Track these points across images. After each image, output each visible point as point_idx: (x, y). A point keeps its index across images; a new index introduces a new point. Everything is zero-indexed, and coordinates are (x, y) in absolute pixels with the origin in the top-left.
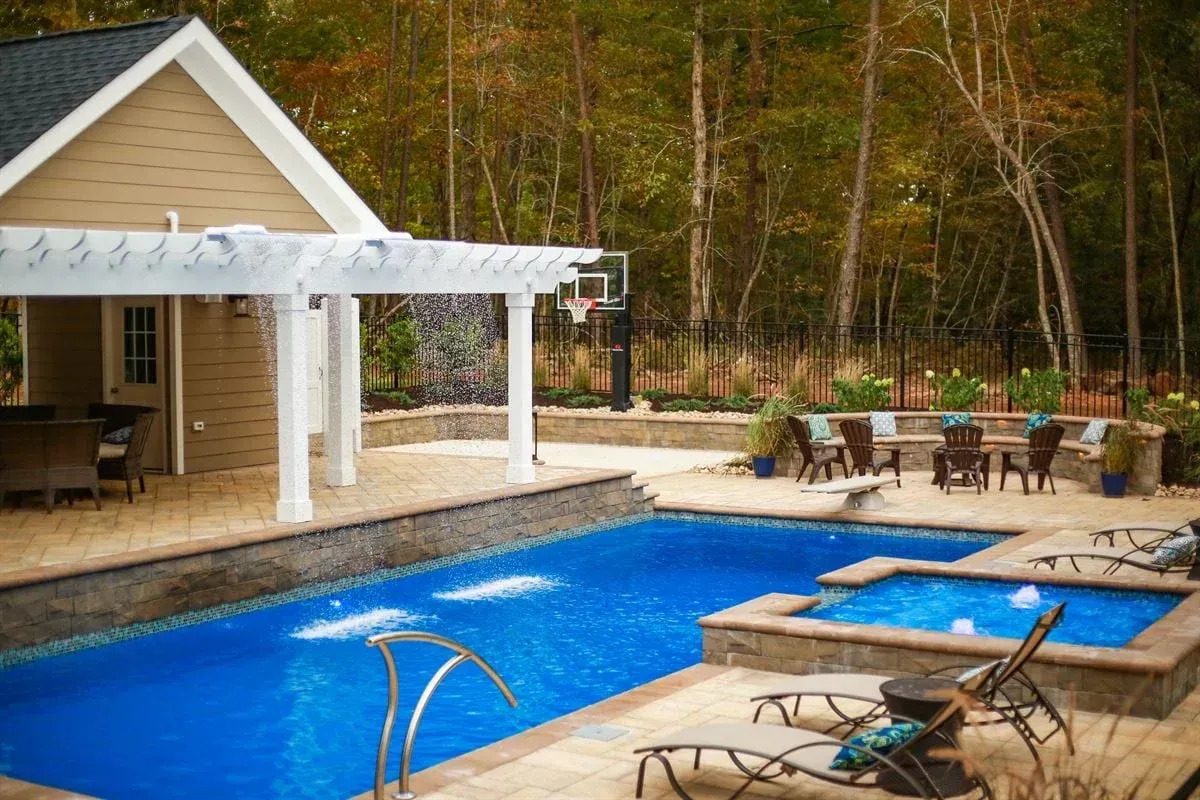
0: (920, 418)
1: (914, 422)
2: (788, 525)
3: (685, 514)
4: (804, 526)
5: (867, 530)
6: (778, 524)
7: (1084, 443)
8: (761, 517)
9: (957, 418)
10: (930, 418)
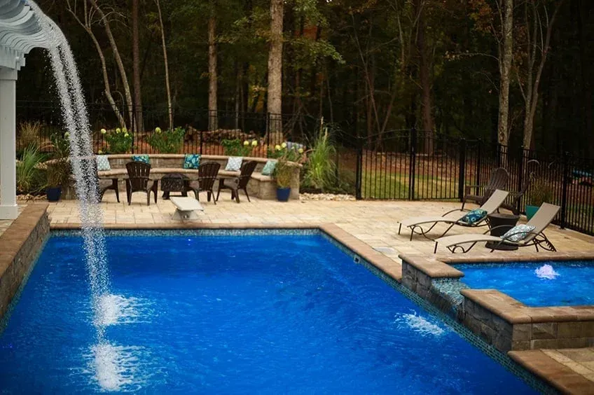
0: (119, 158)
1: (116, 161)
2: (155, 233)
3: (75, 231)
4: (167, 233)
5: (213, 233)
6: (148, 233)
7: (229, 170)
8: (135, 229)
9: (143, 158)
10: (125, 158)
